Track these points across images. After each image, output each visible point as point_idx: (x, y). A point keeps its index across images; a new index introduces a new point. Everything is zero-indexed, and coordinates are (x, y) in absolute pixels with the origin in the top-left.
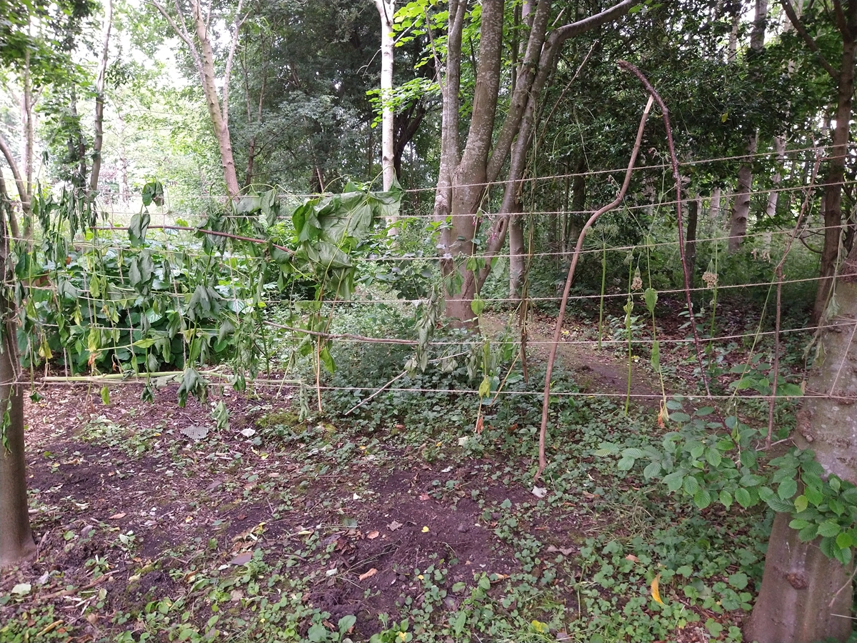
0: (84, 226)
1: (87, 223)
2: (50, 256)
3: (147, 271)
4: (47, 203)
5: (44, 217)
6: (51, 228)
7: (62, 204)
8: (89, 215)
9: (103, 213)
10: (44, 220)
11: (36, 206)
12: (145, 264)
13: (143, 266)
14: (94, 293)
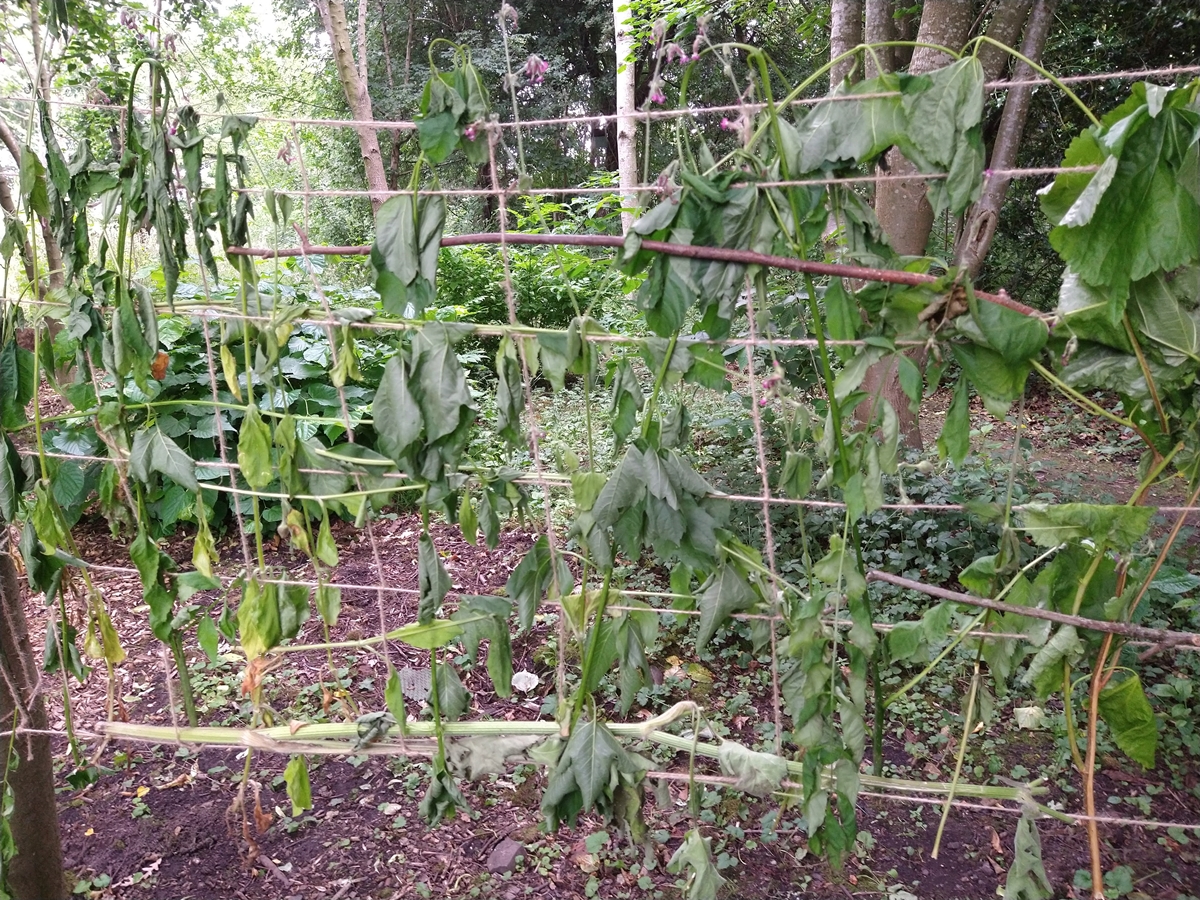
0: (205, 244)
1: (216, 235)
2: (97, 351)
3: (445, 402)
4: (73, 170)
5: (67, 220)
6: (93, 255)
7: (127, 173)
8: (223, 205)
9: (271, 198)
10: (69, 231)
11: (39, 180)
12: (435, 377)
13: (427, 383)
14: (255, 473)
